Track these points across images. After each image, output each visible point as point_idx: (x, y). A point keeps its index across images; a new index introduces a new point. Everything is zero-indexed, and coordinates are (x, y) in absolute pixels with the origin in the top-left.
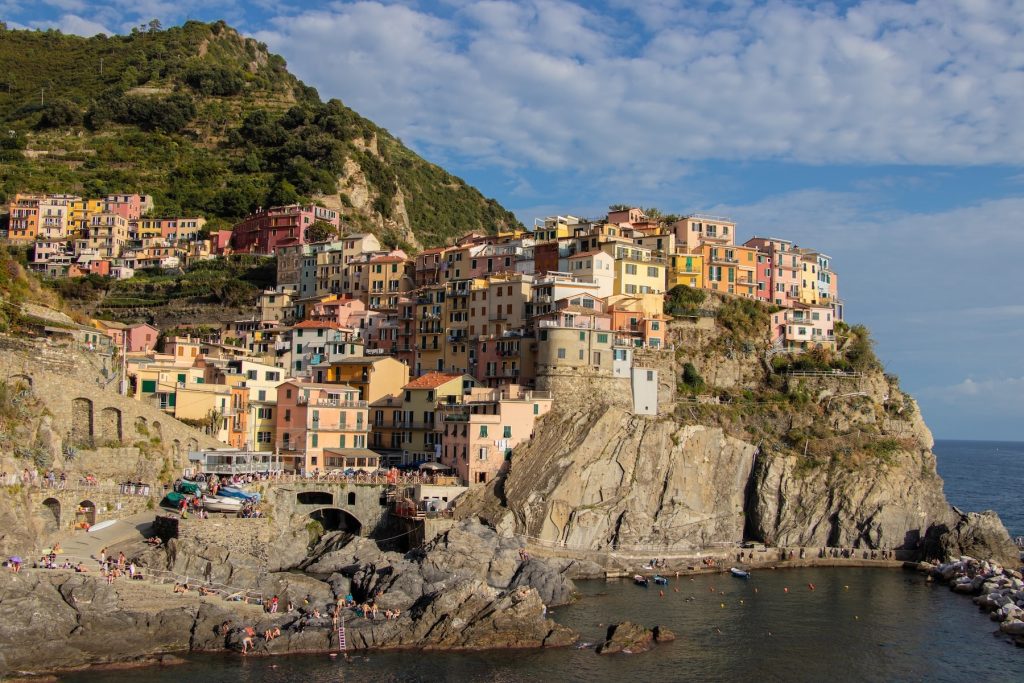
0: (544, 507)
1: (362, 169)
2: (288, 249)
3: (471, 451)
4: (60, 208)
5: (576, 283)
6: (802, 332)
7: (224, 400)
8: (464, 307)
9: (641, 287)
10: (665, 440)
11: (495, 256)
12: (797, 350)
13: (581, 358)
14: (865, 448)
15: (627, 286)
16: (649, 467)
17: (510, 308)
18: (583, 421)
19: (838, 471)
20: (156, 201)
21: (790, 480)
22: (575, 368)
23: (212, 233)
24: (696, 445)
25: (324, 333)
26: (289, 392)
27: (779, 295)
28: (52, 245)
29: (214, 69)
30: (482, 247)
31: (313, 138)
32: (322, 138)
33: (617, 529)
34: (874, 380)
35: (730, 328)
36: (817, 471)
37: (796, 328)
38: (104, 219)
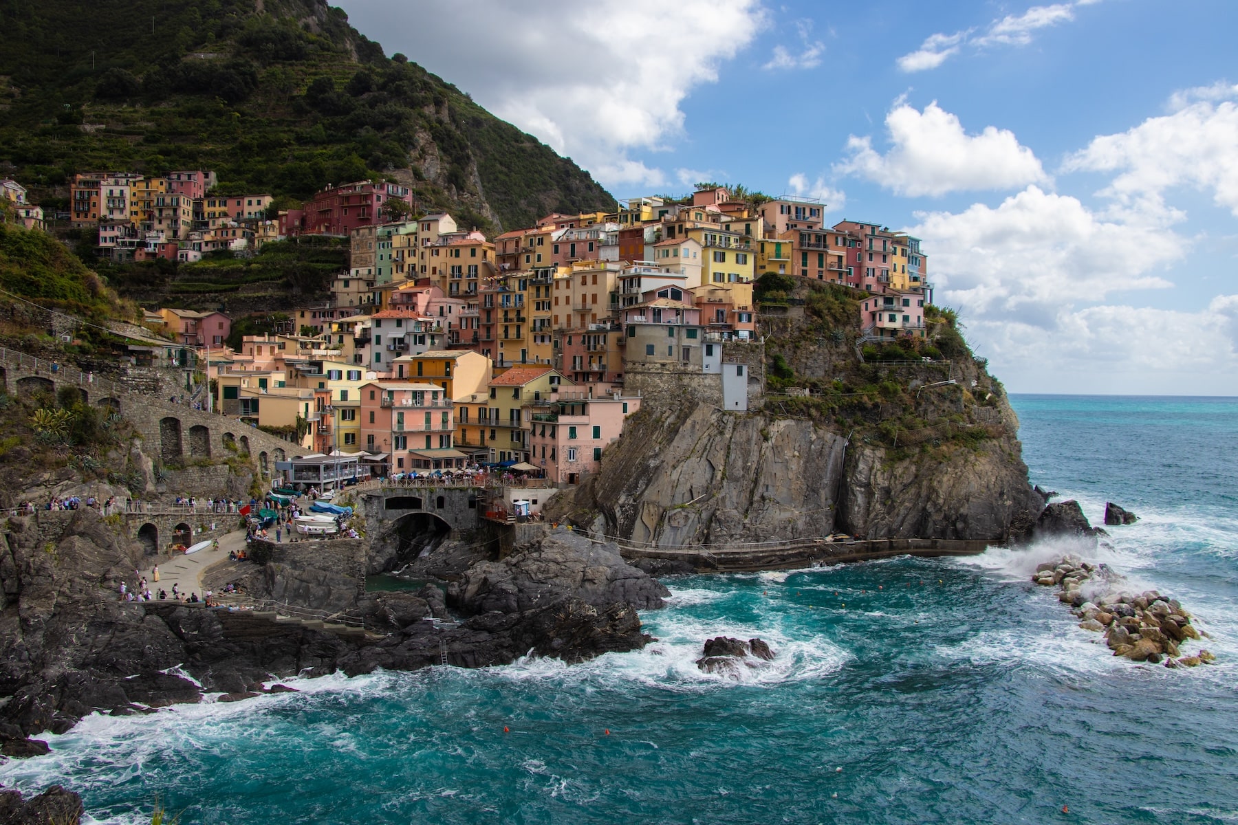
0: (635, 508)
1: (433, 138)
2: (361, 231)
3: (560, 452)
4: (122, 188)
5: (664, 273)
6: (892, 319)
7: (307, 405)
8: (547, 295)
9: (729, 275)
10: (755, 436)
11: (579, 241)
12: (887, 338)
13: (670, 354)
14: (953, 438)
15: (715, 274)
16: (740, 463)
17: (594, 297)
18: (671, 419)
19: (927, 462)
20: (220, 178)
21: (879, 473)
22: (663, 365)
23: (280, 213)
24: (786, 439)
25: (404, 324)
26: (372, 393)
27: (870, 280)
28: (116, 228)
29: (273, 32)
30: (563, 231)
31: (381, 107)
32: (391, 106)
33: (708, 527)
34: (963, 366)
35: (821, 317)
36: (906, 463)
37: (886, 316)
38: (168, 200)
